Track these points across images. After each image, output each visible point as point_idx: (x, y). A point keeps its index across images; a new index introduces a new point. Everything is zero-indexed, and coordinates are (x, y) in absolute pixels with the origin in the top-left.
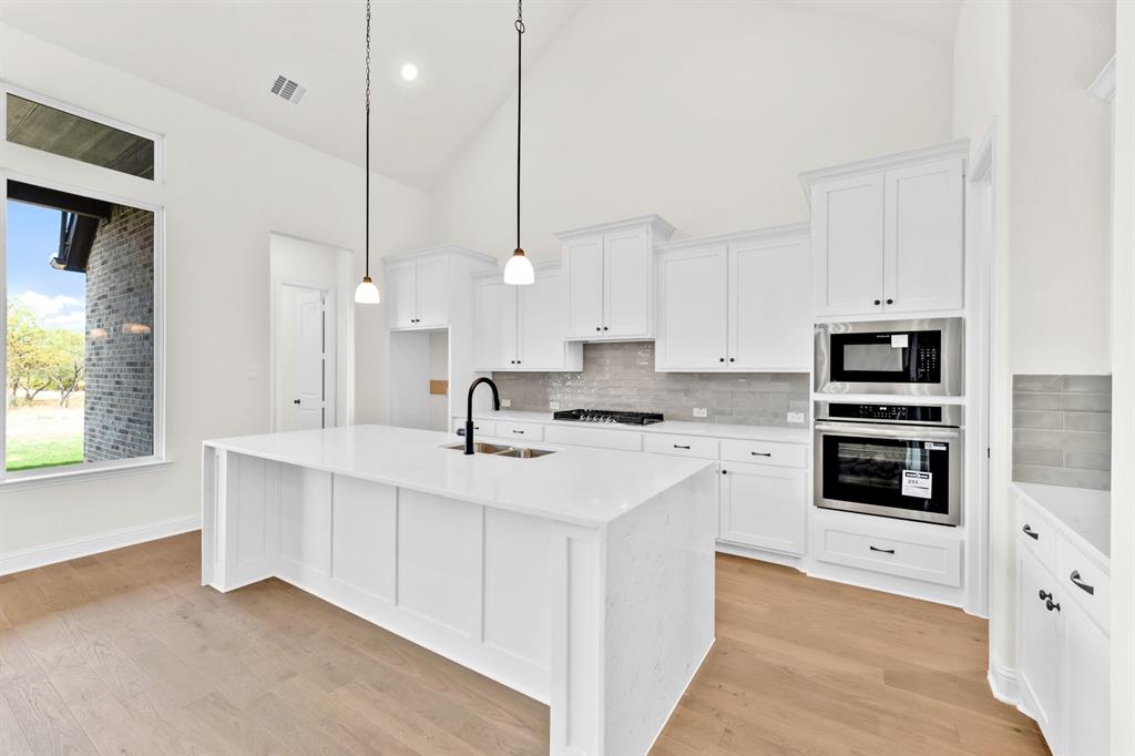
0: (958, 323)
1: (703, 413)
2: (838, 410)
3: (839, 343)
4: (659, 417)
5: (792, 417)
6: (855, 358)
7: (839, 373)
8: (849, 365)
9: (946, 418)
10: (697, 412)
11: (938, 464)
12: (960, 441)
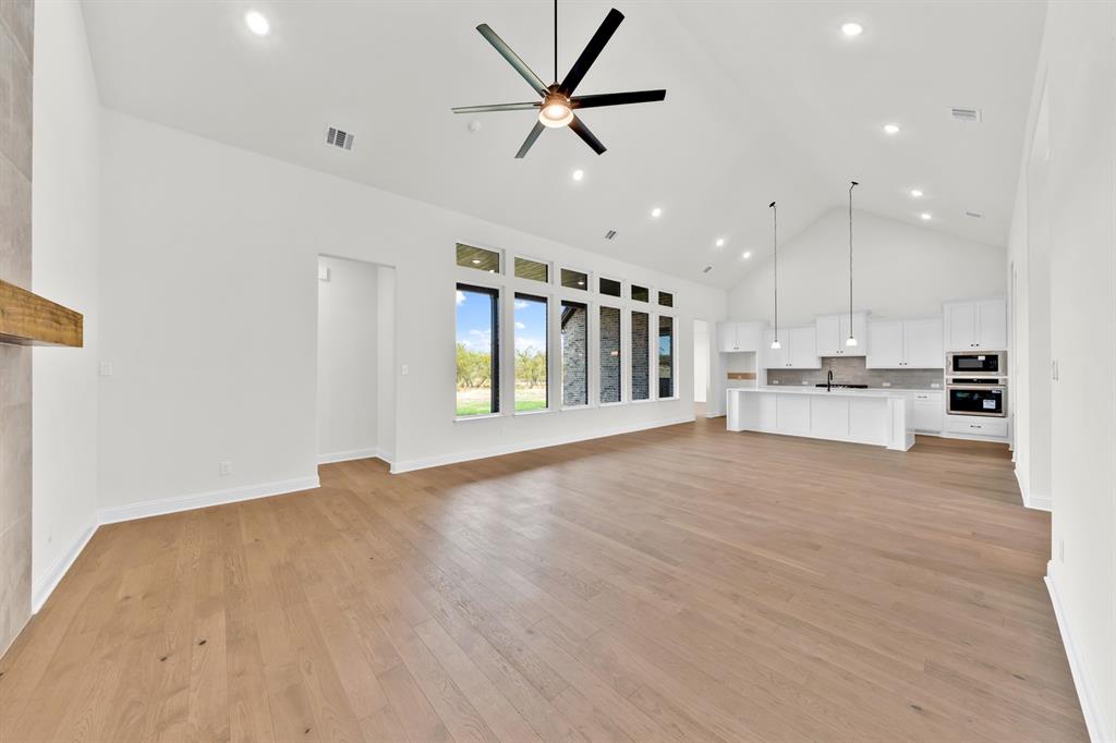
0: (1005, 353)
1: (888, 385)
2: (955, 381)
3: (956, 359)
4: (866, 387)
5: (933, 385)
6: (962, 363)
7: (956, 368)
8: (960, 366)
9: (1000, 383)
10: (885, 384)
11: (998, 398)
12: (1006, 389)
